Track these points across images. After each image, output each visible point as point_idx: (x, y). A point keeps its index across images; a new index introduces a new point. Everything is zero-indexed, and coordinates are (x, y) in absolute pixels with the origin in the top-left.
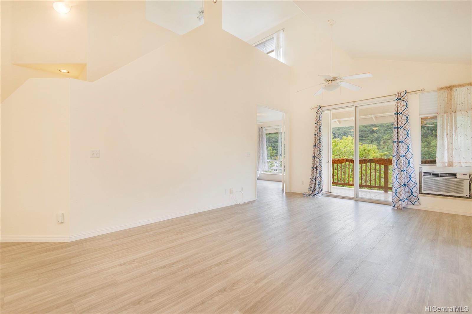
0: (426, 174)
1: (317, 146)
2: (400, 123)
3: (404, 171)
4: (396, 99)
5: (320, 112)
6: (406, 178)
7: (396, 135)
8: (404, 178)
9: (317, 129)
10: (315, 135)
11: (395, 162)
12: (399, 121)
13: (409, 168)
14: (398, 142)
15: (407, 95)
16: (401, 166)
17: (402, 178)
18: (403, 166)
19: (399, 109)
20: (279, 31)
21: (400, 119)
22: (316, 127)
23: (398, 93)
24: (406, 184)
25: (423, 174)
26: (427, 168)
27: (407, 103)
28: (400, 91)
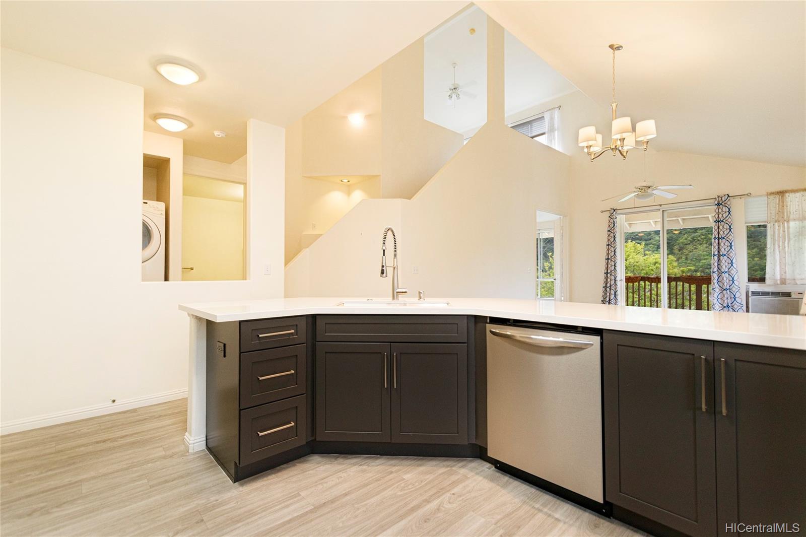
0: (754, 293)
1: (610, 259)
2: (721, 233)
3: (727, 289)
4: (716, 204)
5: (614, 216)
6: (729, 298)
7: (717, 247)
8: (727, 298)
9: (610, 238)
10: (607, 245)
11: (716, 279)
12: (720, 230)
13: (734, 286)
14: (719, 256)
15: (729, 200)
16: (723, 284)
17: (725, 299)
18: (725, 284)
19: (720, 216)
20: (552, 109)
21: (721, 227)
22: (609, 236)
23: (719, 197)
24: (730, 305)
25: (750, 293)
26: (755, 287)
27: (729, 209)
28: (721, 194)
